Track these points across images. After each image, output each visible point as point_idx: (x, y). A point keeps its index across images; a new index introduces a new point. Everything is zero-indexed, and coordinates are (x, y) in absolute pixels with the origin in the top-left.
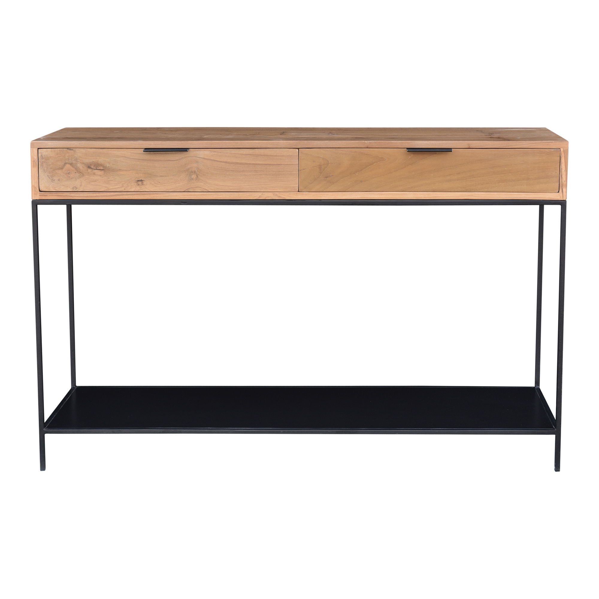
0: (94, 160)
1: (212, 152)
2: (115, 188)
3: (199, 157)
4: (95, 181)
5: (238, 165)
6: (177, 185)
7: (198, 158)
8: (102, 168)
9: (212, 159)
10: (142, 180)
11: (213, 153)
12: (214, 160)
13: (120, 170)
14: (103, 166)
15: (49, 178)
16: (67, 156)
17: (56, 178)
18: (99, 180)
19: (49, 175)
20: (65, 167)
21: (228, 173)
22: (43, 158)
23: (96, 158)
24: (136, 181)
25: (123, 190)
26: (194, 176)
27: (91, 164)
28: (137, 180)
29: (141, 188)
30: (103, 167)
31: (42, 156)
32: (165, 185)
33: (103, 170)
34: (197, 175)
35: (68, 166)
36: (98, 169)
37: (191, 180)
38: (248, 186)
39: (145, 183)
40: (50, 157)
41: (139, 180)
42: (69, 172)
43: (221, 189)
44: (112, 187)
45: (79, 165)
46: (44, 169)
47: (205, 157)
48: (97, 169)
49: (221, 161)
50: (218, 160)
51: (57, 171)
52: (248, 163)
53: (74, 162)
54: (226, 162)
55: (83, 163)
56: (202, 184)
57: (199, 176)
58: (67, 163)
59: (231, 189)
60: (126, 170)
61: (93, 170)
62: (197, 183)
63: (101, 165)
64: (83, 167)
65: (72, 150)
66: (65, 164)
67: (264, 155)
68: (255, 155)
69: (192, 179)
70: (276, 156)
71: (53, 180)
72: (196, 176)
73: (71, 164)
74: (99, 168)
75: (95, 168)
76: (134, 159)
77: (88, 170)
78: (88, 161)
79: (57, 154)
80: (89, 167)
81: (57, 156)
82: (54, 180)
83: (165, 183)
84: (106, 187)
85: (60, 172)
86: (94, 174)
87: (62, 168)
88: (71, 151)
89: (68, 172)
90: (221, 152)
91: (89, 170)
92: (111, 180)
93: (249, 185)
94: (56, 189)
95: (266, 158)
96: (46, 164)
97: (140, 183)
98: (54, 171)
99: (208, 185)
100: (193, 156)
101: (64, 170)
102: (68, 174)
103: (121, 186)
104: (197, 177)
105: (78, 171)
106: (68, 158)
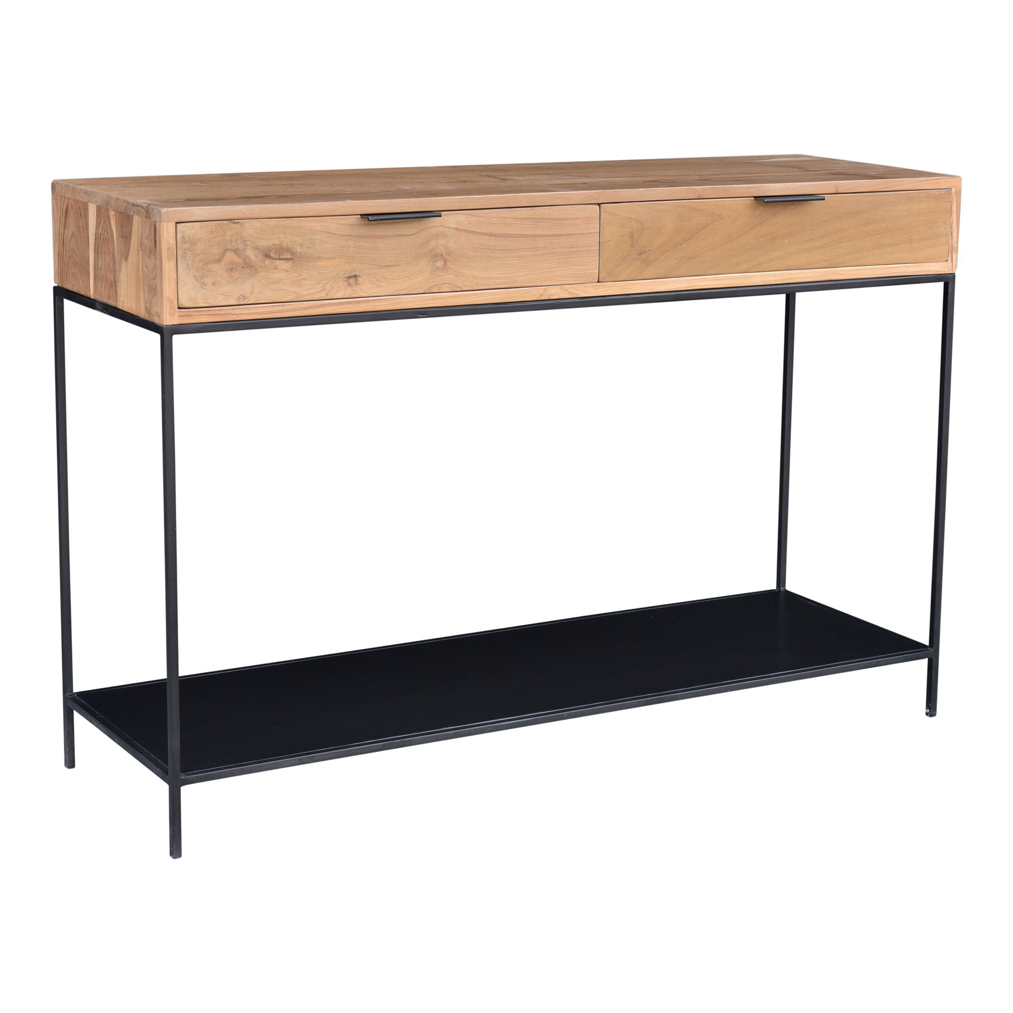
0: (276, 242)
1: (470, 216)
2: (311, 294)
3: (448, 228)
4: (278, 282)
5: (508, 239)
6: (413, 281)
7: (447, 229)
8: (289, 256)
9: (469, 229)
10: (357, 274)
11: (471, 219)
12: (472, 232)
13: (319, 258)
14: (292, 252)
15: (197, 280)
16: (229, 236)
17: (208, 281)
18: (283, 279)
19: (196, 274)
20: (225, 257)
21: (493, 255)
22: (185, 242)
23: (279, 237)
24: (346, 278)
25: (323, 297)
26: (440, 264)
27: (269, 250)
28: (347, 276)
29: (355, 290)
30: (292, 254)
31: (183, 237)
32: (393, 283)
33: (291, 259)
34: (445, 261)
35: (230, 256)
36: (283, 257)
37: (435, 270)
38: (523, 276)
39: (360, 280)
40: (199, 238)
41: (351, 275)
42: (232, 266)
43: (482, 285)
44: (305, 293)
45: (251, 253)
46: (188, 264)
47: (460, 227)
48: (280, 259)
49: (483, 233)
50: (478, 231)
51: (210, 266)
52: (526, 233)
53: (241, 247)
54: (491, 235)
55: (257, 248)
56: (453, 277)
57: (448, 263)
58: (228, 250)
59: (498, 284)
60: (330, 258)
61: (274, 261)
62: (445, 275)
63: (288, 250)
64: (257, 256)
65: (238, 223)
66: (225, 251)
67: (550, 219)
68: (536, 218)
69: (438, 268)
70: (567, 219)
71: (203, 285)
72: (443, 262)
73: (236, 251)
74: (285, 256)
75: (277, 257)
76: (343, 235)
77: (264, 261)
78: (265, 243)
79: (212, 233)
80: (267, 256)
81: (210, 237)
82: (206, 285)
83: (393, 279)
84: (295, 293)
85: (214, 267)
86: (276, 268)
87: (219, 261)
88: (236, 225)
89: (230, 268)
90: (482, 217)
91: (268, 261)
92: (304, 279)
93: (525, 275)
94: (208, 303)
95: (552, 224)
96: (191, 254)
97: (352, 281)
98: (206, 267)
99: (462, 278)
100: (439, 226)
101: (223, 263)
102: (230, 271)
103: (321, 289)
104: (446, 264)
105: (248, 265)
106: (231, 240)
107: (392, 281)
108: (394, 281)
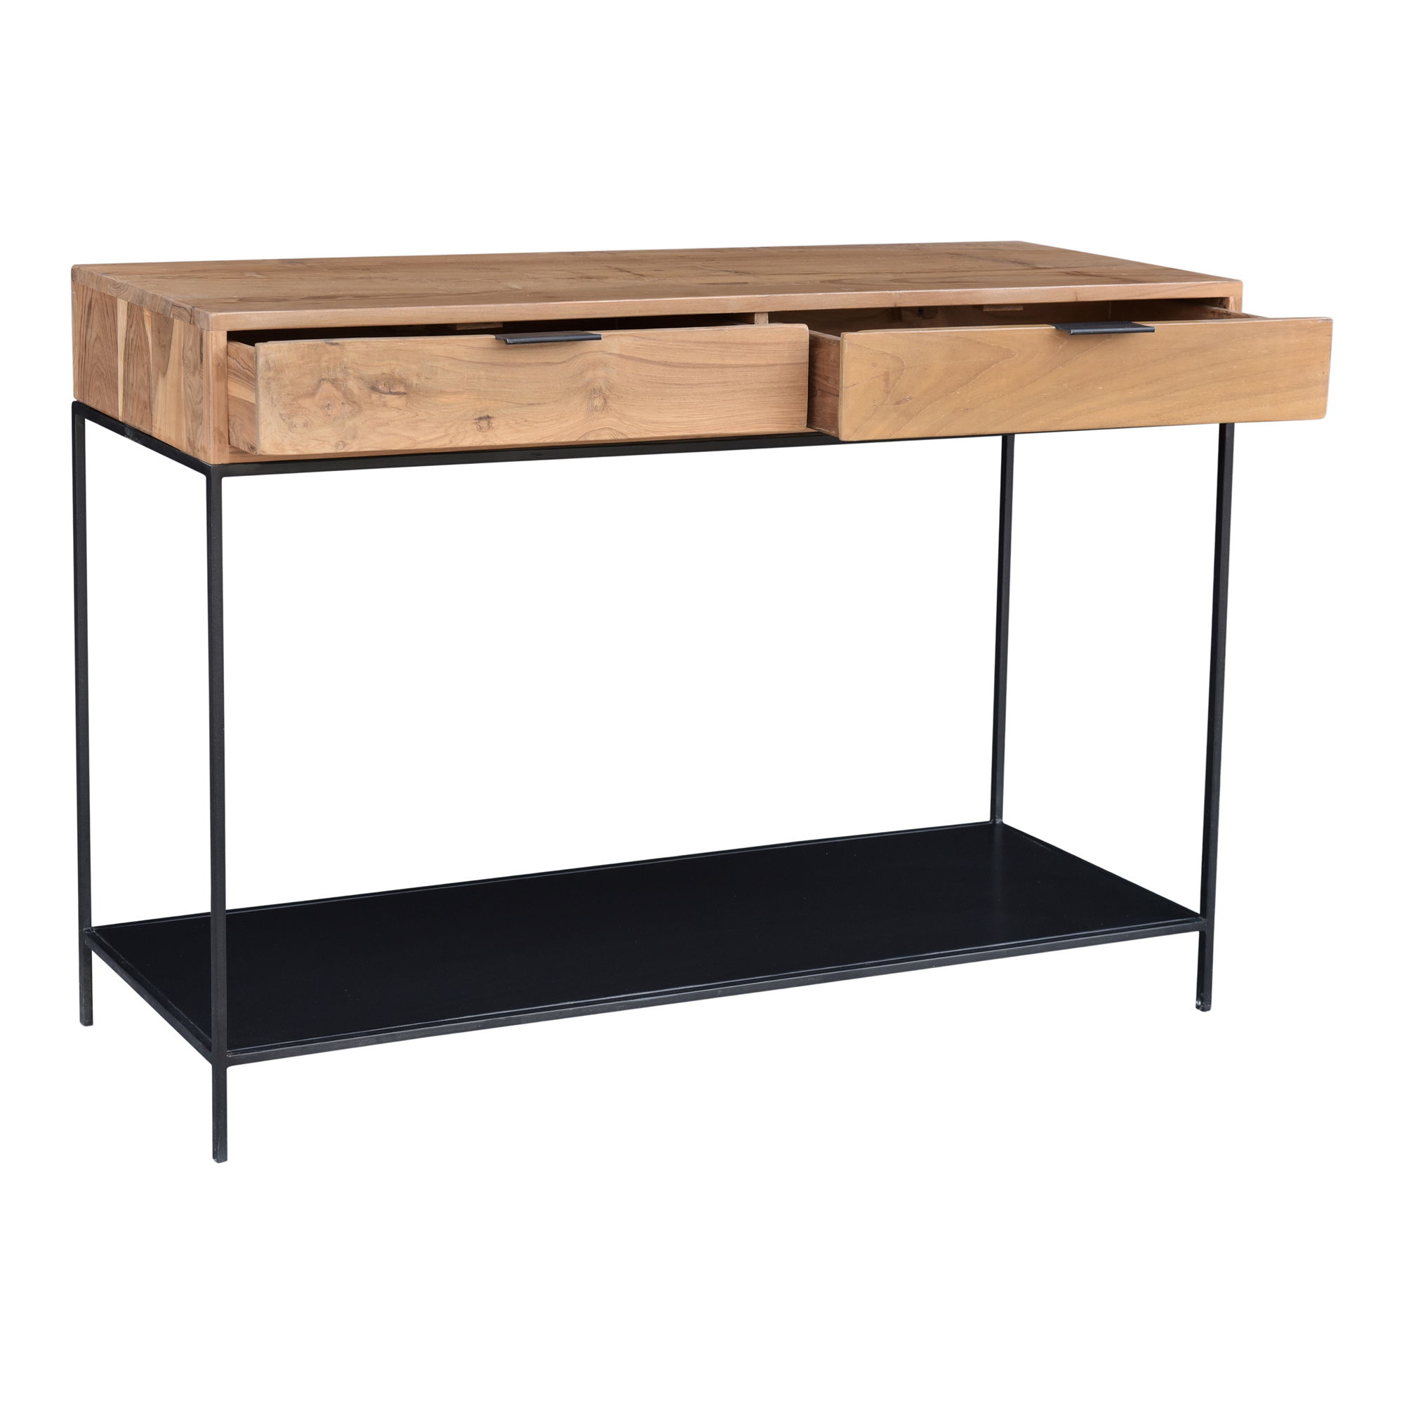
0: (385, 370)
1: (637, 339)
2: (430, 440)
3: (610, 354)
4: (387, 424)
5: (688, 369)
6: (562, 426)
7: (607, 356)
8: (402, 389)
9: (637, 356)
10: (490, 415)
11: (640, 343)
12: (641, 360)
13: (441, 392)
14: (406, 384)
15: (284, 420)
16: (326, 362)
17: (299, 421)
18: (395, 421)
19: (284, 412)
20: (320, 390)
21: (668, 391)
22: (269, 369)
23: (390, 364)
24: (475, 420)
25: (446, 444)
26: (598, 402)
27: (377, 381)
28: (477, 417)
29: (487, 435)
30: (406, 386)
31: (267, 362)
32: (537, 427)
33: (405, 394)
34: (604, 399)
35: (326, 386)
36: (394, 391)
37: (592, 410)
38: (707, 420)
39: (494, 423)
40: (287, 364)
41: (482, 416)
42: (329, 402)
43: (653, 432)
44: (422, 439)
45: (353, 385)
46: (272, 399)
47: (623, 353)
48: (391, 393)
49: (655, 362)
50: (649, 358)
51: (301, 402)
52: (711, 363)
53: (340, 376)
54: (665, 364)
55: (361, 378)
56: (615, 420)
57: (608, 401)
58: (324, 380)
59: (674, 431)
60: (455, 393)
61: (383, 395)
62: (604, 418)
63: (401, 381)
64: (360, 389)
65: (337, 344)
66: (320, 382)
67: (742, 344)
68: (725, 343)
69: (595, 409)
70: (765, 344)
71: (292, 426)
72: (602, 399)
73: (334, 382)
74: (397, 390)
75: (386, 390)
76: (472, 362)
77: (370, 396)
78: (371, 372)
79: (303, 357)
80: (374, 389)
81: (301, 362)
82: (295, 426)
83: (537, 423)
84: (409, 438)
85: (306, 403)
86: (385, 405)
87: (312, 394)
88: (334, 347)
89: (327, 404)
90: (654, 339)
91: (375, 396)
92: (422, 420)
93: (710, 420)
94: (298, 450)
95: (746, 351)
96: (277, 385)
97: (484, 423)
98: (295, 403)
99: (627, 423)
100: (597, 352)
101: (317, 397)
102: (326, 409)
103: (443, 434)
104: (606, 402)
105: (349, 398)
106: (328, 368)
107: (535, 425)
108: (538, 425)
